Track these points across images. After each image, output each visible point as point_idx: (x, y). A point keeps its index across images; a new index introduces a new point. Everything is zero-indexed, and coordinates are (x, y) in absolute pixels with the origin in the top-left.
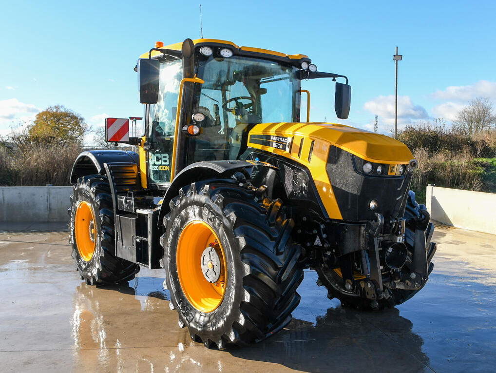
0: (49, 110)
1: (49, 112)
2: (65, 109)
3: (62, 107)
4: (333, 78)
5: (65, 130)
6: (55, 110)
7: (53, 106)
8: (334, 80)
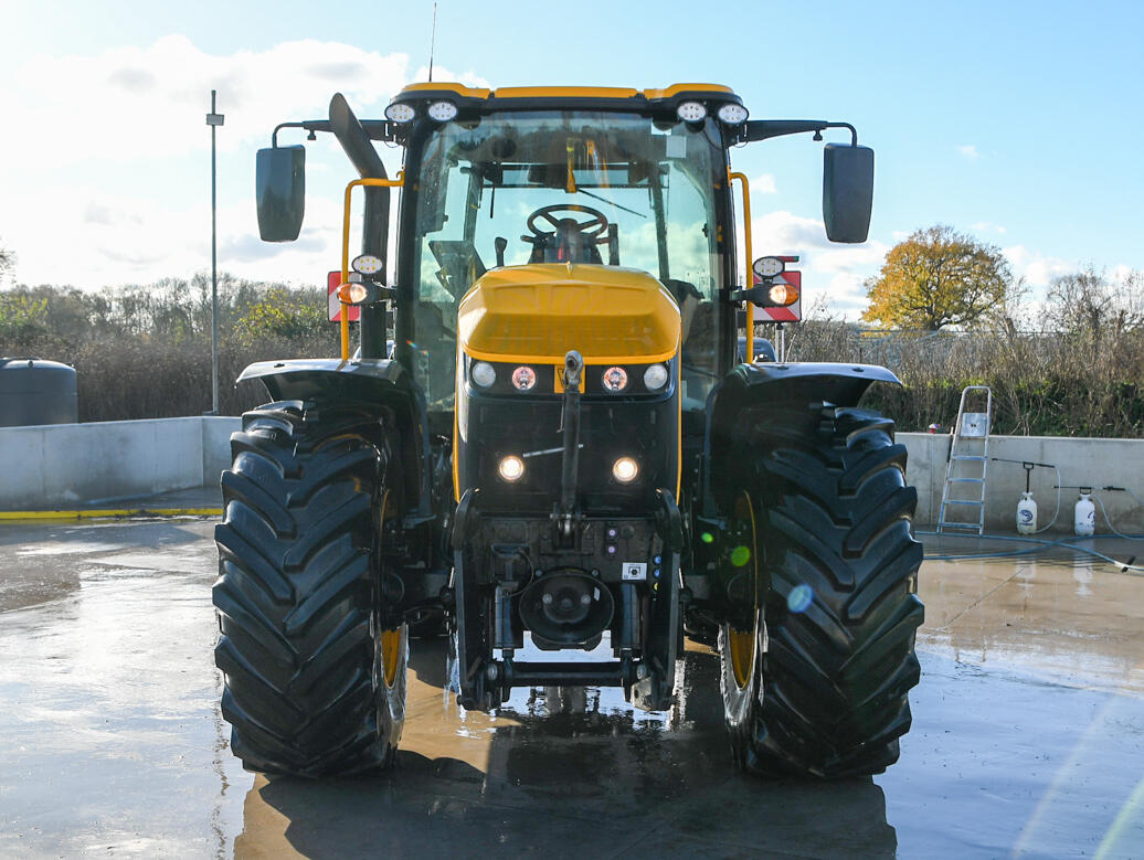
0: (915, 239)
1: (914, 245)
2: (955, 235)
3: (947, 229)
4: (814, 133)
5: (955, 291)
6: (930, 241)
7: (925, 230)
8: (818, 138)
